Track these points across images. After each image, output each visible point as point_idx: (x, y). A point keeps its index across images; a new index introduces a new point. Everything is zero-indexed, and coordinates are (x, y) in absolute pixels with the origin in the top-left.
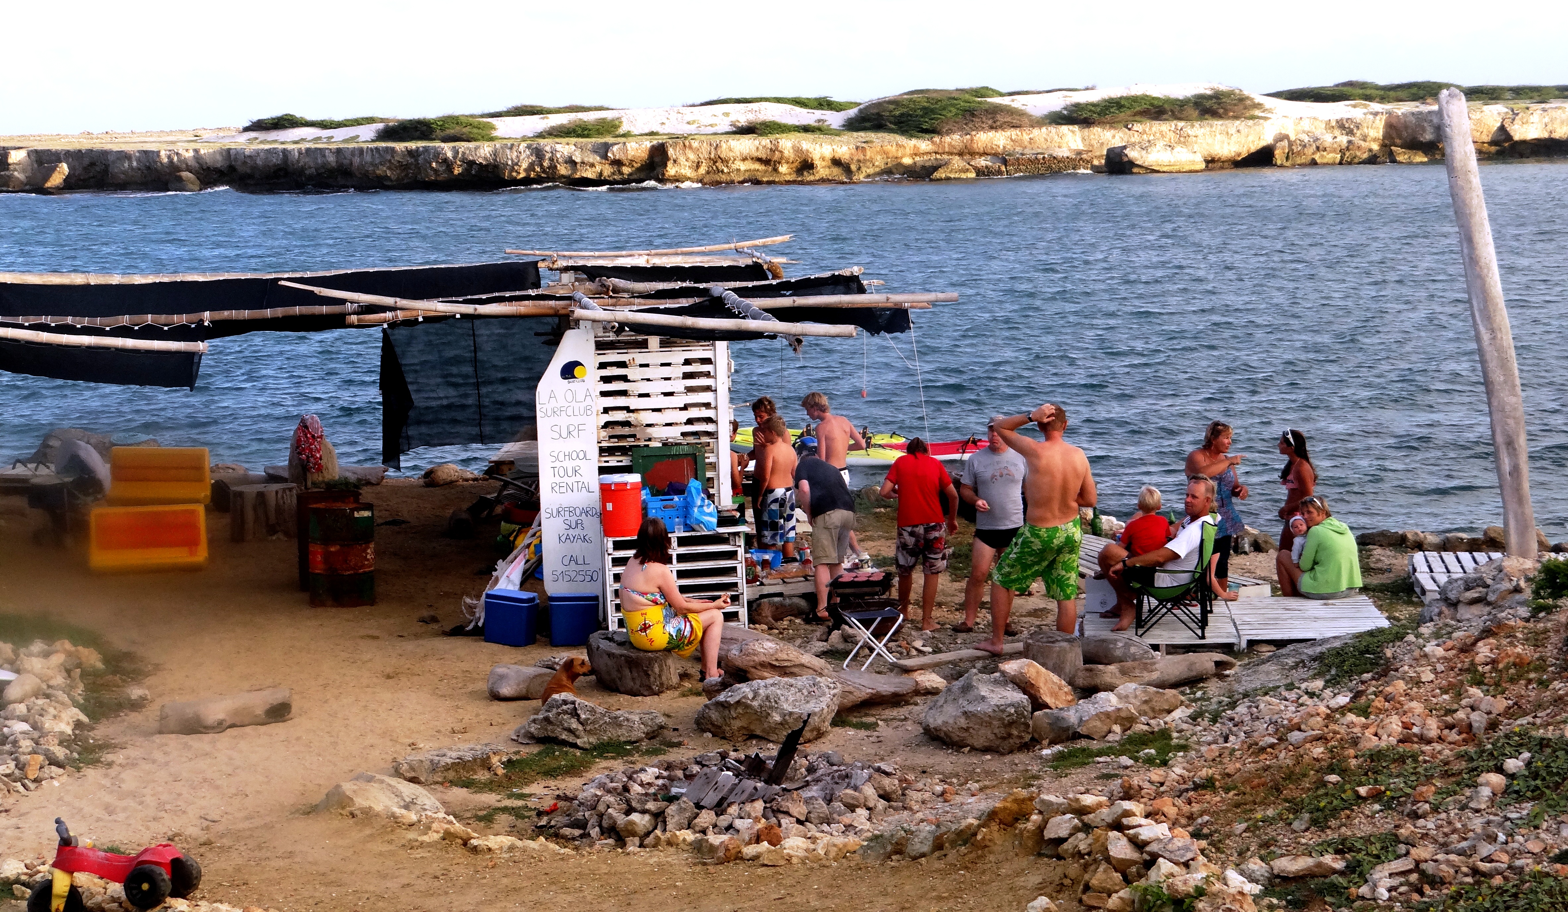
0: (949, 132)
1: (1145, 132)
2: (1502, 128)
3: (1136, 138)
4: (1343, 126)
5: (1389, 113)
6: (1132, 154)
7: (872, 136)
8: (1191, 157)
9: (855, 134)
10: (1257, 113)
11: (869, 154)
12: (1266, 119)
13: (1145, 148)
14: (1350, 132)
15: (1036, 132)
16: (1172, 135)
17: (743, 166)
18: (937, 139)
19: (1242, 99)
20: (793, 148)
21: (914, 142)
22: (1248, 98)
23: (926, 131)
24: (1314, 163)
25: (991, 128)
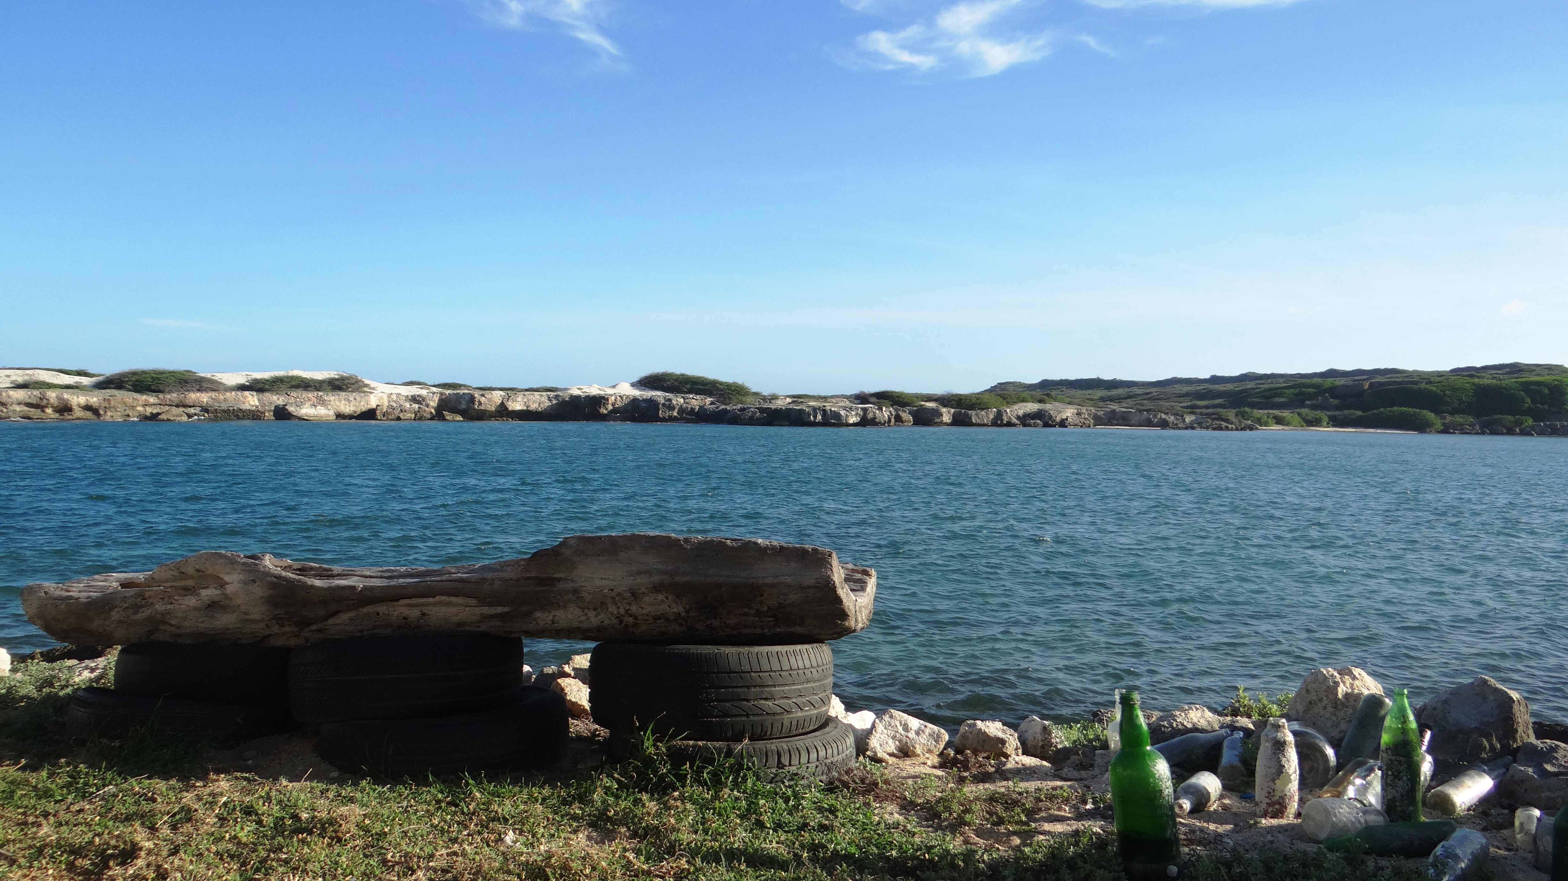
0: (170, 392)
1: (298, 397)
2: (502, 404)
3: (293, 400)
4: (414, 399)
5: (441, 394)
6: (291, 409)
7: (115, 392)
8: (327, 412)
9: (103, 391)
10: (366, 389)
11: (112, 403)
12: (371, 393)
13: (299, 405)
14: (419, 402)
15: (228, 394)
16: (315, 400)
17: (18, 408)
18: (161, 396)
19: (358, 381)
20: (57, 397)
21: (144, 397)
22: (361, 381)
23: (154, 391)
24: (399, 419)
25: (199, 390)
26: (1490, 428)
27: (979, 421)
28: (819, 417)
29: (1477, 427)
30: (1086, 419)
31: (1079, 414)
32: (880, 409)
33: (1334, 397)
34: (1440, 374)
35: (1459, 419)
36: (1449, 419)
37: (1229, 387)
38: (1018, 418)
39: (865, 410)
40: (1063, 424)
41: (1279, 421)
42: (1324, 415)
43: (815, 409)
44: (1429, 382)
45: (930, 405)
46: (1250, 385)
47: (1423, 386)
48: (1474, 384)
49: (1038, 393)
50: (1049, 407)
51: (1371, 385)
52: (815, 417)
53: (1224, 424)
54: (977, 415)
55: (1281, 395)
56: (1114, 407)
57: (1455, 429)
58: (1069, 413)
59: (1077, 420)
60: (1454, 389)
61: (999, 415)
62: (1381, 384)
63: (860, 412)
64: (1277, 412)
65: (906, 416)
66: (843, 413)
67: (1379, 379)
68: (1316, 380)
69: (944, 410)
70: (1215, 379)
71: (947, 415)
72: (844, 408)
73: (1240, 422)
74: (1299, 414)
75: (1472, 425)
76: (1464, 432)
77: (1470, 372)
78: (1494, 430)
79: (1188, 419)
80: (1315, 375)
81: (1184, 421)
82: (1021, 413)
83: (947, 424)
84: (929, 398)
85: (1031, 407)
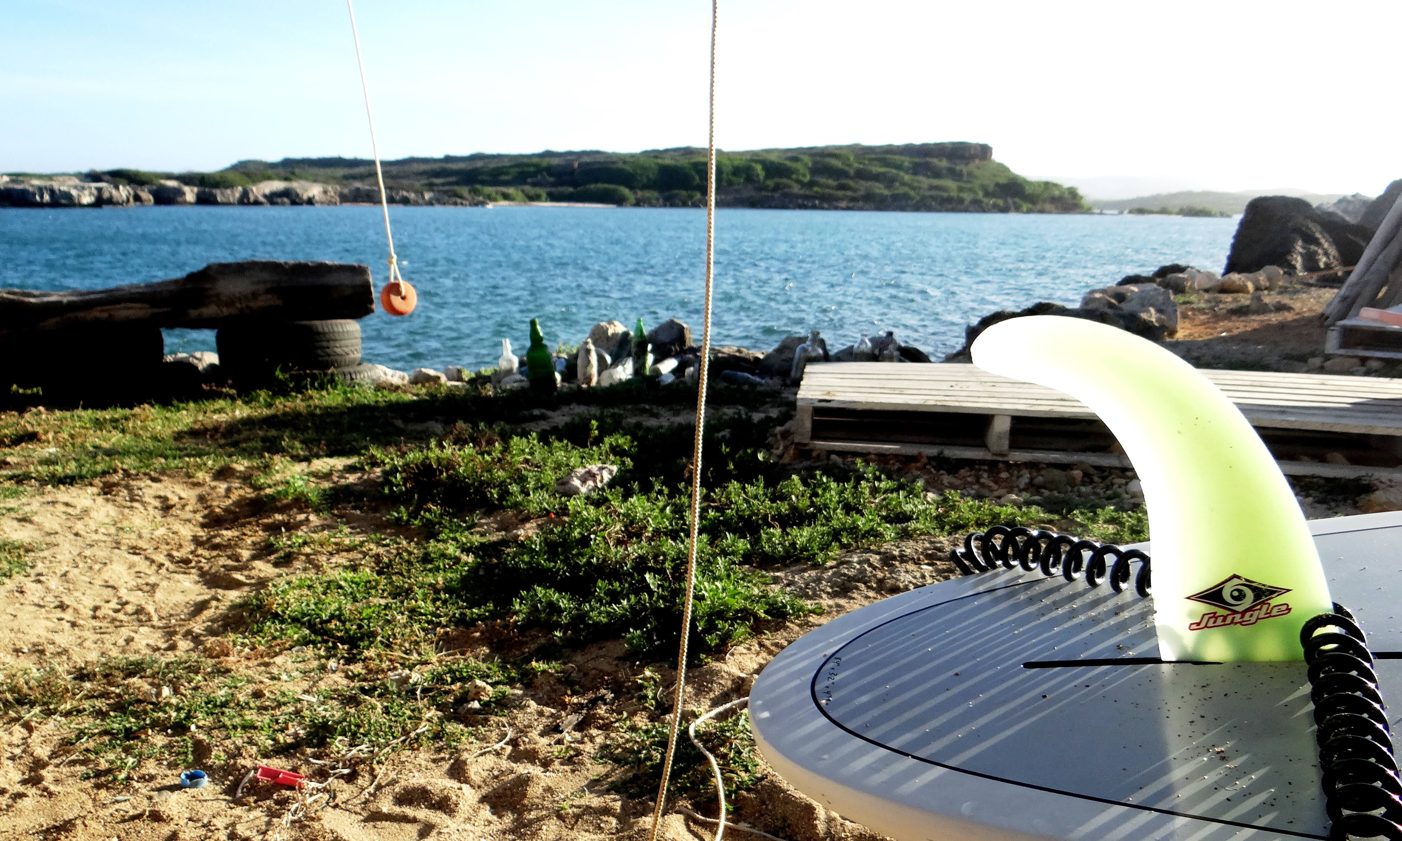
26: (670, 202)
27: (224, 200)
28: (47, 198)
29: (661, 201)
30: (332, 197)
31: (325, 192)
32: (117, 188)
33: (550, 174)
34: (632, 156)
35: (647, 194)
36: (640, 194)
37: (461, 166)
38: (265, 196)
39: (100, 190)
40: (310, 202)
41: (506, 197)
42: (542, 192)
43: (41, 190)
44: (625, 162)
45: (172, 184)
46: (479, 164)
47: (620, 165)
48: (658, 164)
49: (281, 171)
50: (296, 185)
51: (580, 165)
52: (42, 197)
53: (459, 201)
54: (223, 194)
55: (507, 173)
56: (358, 184)
57: (644, 202)
58: (315, 191)
59: (323, 198)
60: (644, 168)
61: (245, 194)
62: (588, 164)
63: (95, 192)
64: (504, 189)
65: (145, 195)
66: (74, 192)
67: (586, 159)
68: (535, 160)
69: (187, 189)
70: (448, 159)
71: (190, 194)
72: (76, 187)
73: (473, 199)
74: (523, 191)
75: (658, 199)
76: (652, 205)
77: (656, 154)
78: (673, 205)
79: (427, 196)
80: (533, 156)
81: (423, 198)
82: (267, 191)
83: (191, 204)
84: (170, 177)
85: (277, 185)
